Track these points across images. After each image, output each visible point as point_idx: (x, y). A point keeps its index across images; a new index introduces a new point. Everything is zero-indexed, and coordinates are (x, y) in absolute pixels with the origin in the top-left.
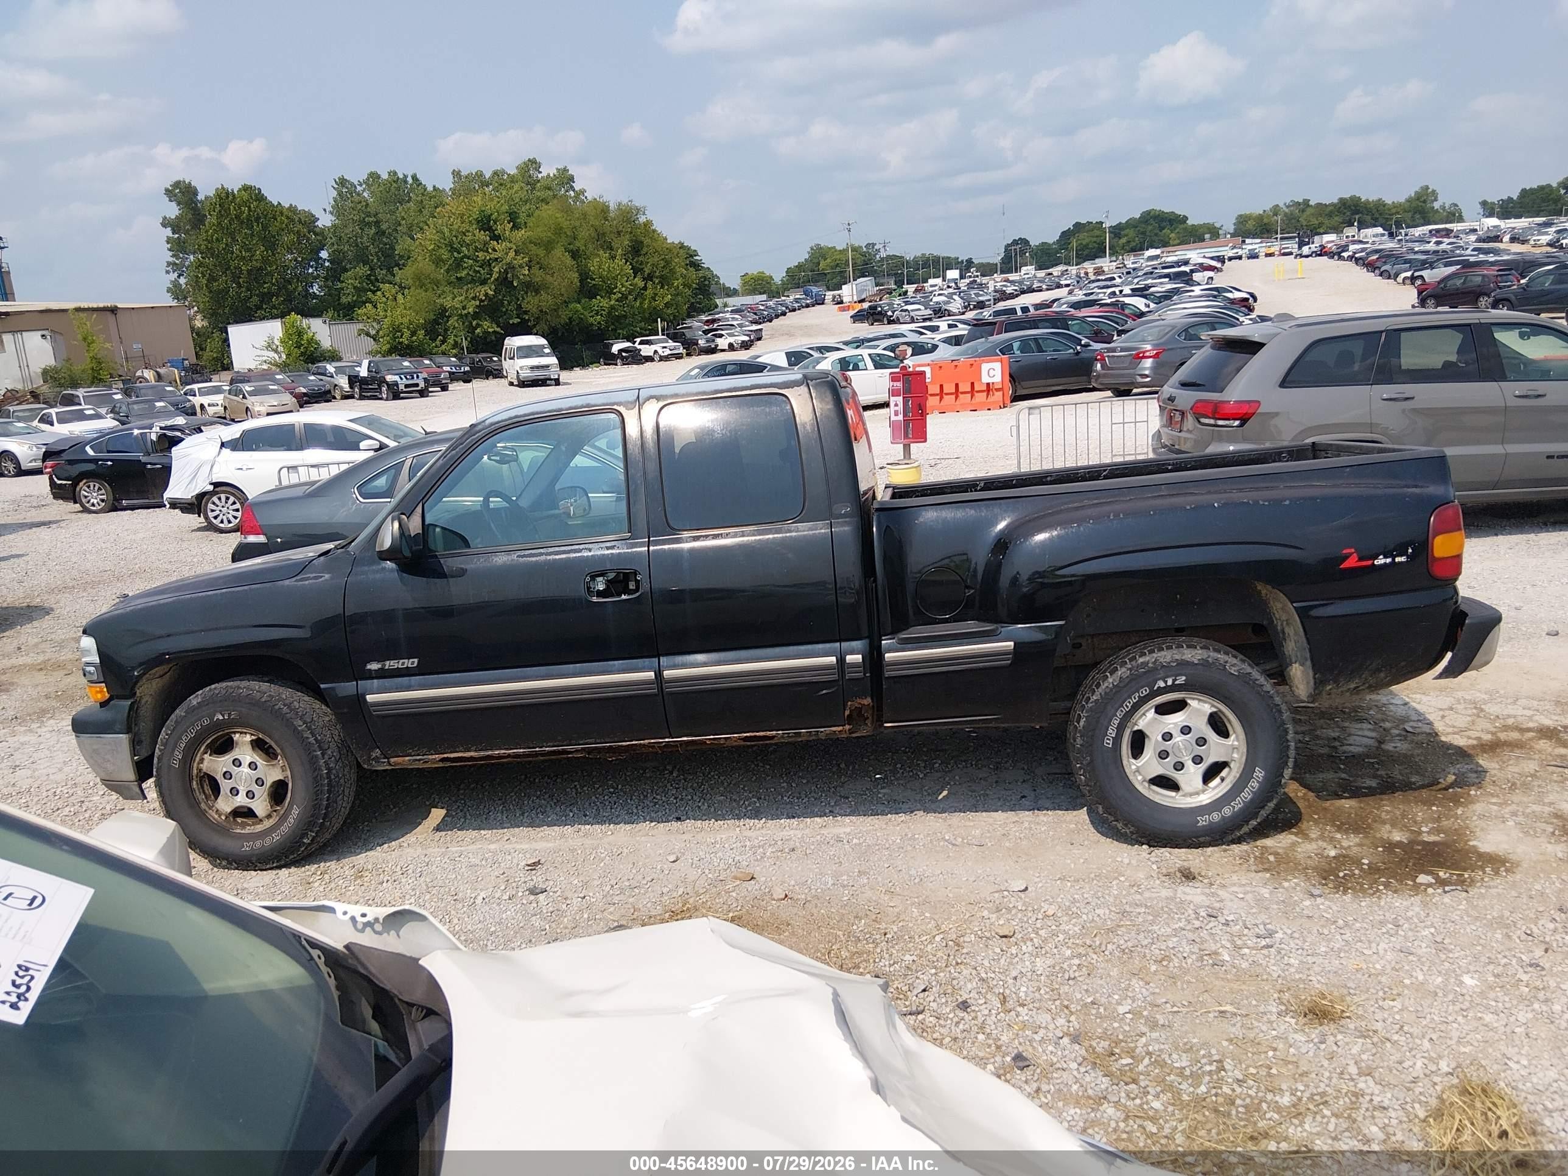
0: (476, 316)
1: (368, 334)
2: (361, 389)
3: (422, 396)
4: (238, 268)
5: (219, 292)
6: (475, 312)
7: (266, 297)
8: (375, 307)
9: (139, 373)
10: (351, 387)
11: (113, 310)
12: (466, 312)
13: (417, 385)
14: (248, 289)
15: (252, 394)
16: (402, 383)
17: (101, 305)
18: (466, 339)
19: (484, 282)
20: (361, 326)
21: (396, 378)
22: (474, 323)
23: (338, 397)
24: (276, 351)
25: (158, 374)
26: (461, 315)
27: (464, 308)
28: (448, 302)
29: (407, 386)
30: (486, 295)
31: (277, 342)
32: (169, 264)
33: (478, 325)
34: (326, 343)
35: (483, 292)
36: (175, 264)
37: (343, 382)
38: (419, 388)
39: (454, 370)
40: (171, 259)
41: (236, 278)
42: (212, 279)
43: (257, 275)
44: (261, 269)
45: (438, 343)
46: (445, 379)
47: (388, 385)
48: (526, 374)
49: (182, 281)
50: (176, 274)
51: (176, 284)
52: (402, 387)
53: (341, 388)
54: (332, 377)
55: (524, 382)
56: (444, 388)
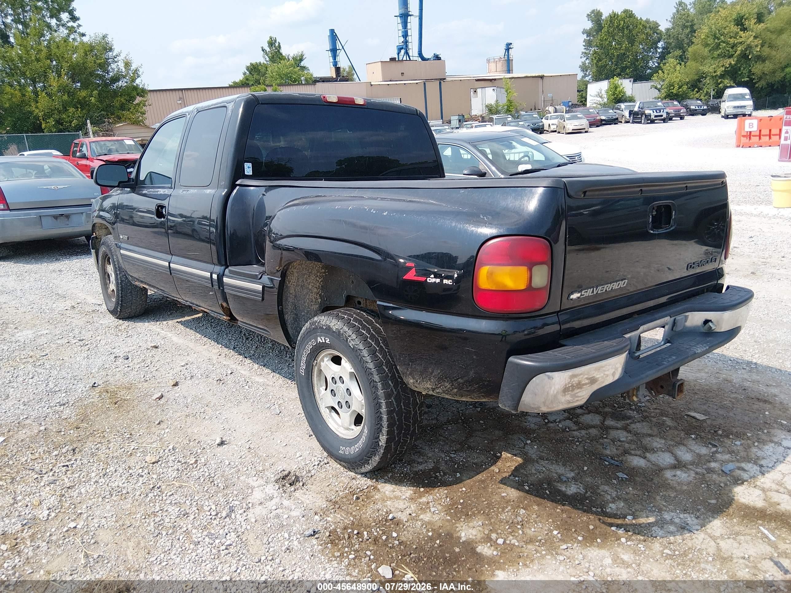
0: (722, 76)
1: (656, 88)
2: (633, 117)
3: (664, 122)
4: (613, 54)
5: (602, 67)
6: (721, 75)
7: (623, 69)
8: (663, 72)
9: (547, 108)
10: (630, 117)
11: (542, 77)
12: (715, 74)
13: (662, 116)
14: (616, 65)
15: (569, 119)
16: (653, 115)
17: (537, 75)
18: (714, 90)
19: (731, 56)
20: (652, 84)
21: (651, 112)
22: (720, 81)
23: (623, 122)
24: (601, 97)
25: (555, 108)
26: (713, 77)
27: (715, 72)
28: (706, 69)
29: (656, 116)
30: (730, 64)
31: (603, 92)
32: (583, 53)
33: (721, 82)
34: (629, 93)
35: (728, 62)
36: (585, 53)
37: (627, 114)
38: (663, 118)
39: (697, 108)
40: (584, 51)
41: (611, 59)
42: (600, 60)
43: (622, 57)
44: (624, 54)
45: (695, 92)
46: (683, 113)
47: (646, 116)
48: (730, 111)
49: (587, 61)
50: (585, 58)
51: (584, 64)
52: (653, 117)
53: (625, 117)
54: (622, 111)
55: (728, 115)
56: (682, 118)
